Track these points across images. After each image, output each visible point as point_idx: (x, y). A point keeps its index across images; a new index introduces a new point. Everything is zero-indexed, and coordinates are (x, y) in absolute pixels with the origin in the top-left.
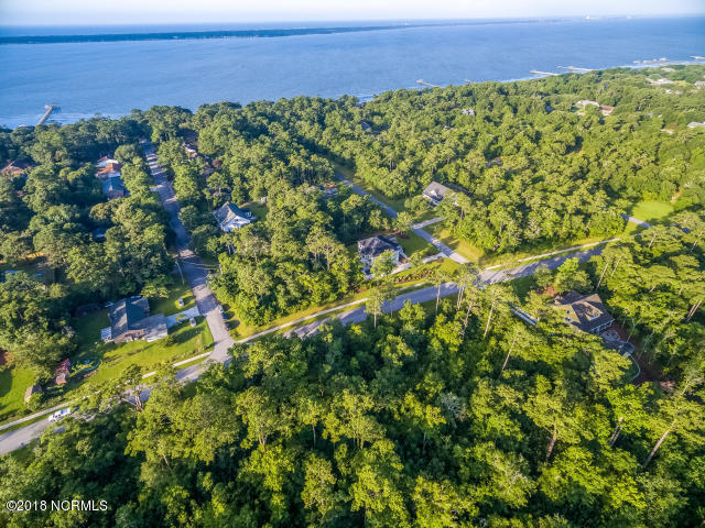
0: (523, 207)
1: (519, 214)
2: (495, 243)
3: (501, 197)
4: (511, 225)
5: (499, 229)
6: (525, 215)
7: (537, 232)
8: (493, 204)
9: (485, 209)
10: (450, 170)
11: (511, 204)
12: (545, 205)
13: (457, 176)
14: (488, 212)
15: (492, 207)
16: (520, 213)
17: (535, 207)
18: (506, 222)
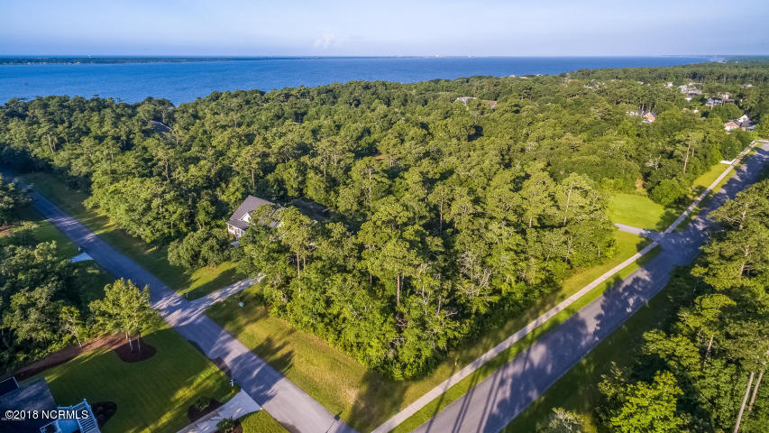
0: (437, 225)
1: (435, 243)
2: (391, 336)
3: (385, 209)
4: (424, 277)
5: (394, 289)
6: (448, 245)
7: (485, 281)
8: (367, 226)
9: (350, 242)
10: (289, 174)
11: (411, 221)
12: (482, 215)
13: (303, 182)
14: (361, 247)
15: (366, 235)
16: (438, 241)
17: (463, 223)
18: (408, 271)
